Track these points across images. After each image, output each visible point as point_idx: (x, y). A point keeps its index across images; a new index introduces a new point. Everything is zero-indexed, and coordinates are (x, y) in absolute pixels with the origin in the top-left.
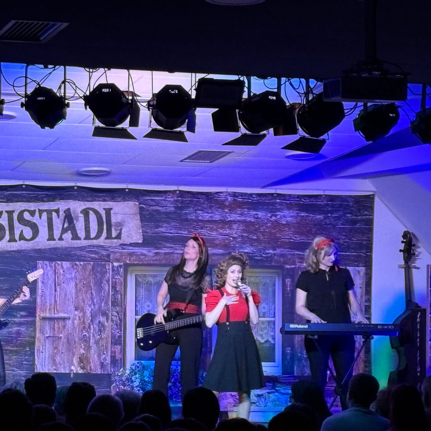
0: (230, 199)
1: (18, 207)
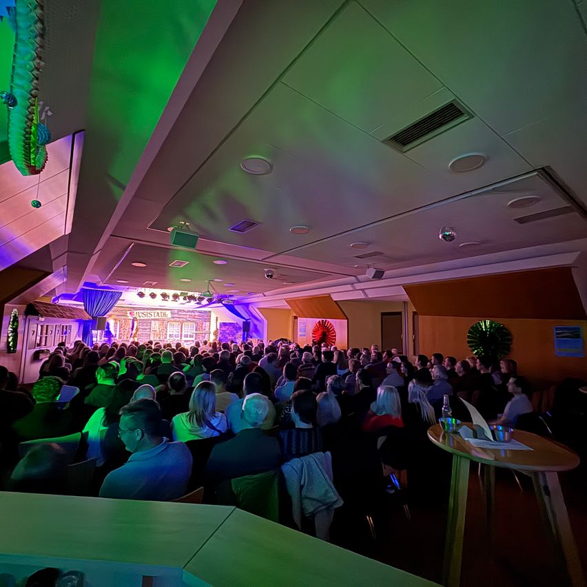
1: (148, 311)
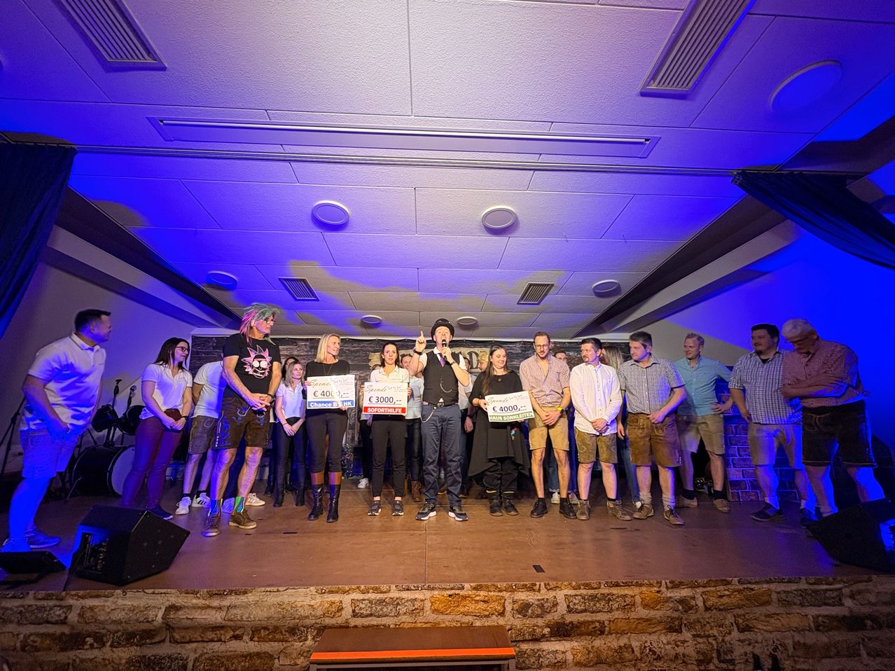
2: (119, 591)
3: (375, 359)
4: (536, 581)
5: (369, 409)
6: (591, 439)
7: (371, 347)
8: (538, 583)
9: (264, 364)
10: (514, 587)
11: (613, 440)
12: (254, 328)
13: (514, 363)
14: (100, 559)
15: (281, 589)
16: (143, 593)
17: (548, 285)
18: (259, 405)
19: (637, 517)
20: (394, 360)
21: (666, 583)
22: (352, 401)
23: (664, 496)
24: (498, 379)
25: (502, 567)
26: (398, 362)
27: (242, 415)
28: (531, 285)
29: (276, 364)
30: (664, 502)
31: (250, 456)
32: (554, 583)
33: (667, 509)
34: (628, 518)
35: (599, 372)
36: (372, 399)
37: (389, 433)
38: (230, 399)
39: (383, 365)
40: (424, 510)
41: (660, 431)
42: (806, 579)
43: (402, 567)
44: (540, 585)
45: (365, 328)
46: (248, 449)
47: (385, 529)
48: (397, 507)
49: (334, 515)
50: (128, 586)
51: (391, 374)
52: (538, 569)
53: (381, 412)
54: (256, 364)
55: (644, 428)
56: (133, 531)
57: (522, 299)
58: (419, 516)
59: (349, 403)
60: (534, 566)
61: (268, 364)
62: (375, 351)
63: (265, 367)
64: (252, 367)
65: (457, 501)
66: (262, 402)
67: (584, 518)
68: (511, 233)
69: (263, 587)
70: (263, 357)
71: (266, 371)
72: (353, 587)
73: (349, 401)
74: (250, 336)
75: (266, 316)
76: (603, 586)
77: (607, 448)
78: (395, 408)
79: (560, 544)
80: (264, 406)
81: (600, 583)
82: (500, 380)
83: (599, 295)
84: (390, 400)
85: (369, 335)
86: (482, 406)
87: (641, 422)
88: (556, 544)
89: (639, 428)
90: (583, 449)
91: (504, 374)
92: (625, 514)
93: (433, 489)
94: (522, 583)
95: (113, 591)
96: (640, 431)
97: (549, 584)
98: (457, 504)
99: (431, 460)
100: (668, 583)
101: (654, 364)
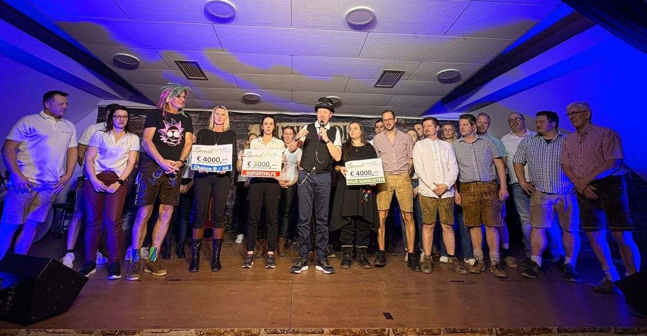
0: (403, 122)
2: (24, 330)
3: (255, 129)
4: (386, 327)
5: (247, 172)
6: (432, 203)
7: (250, 119)
8: (387, 329)
9: (177, 134)
10: (367, 332)
11: (450, 204)
12: (170, 104)
13: (370, 136)
14: (9, 302)
15: (165, 330)
16: (44, 332)
17: (400, 72)
18: (171, 169)
19: (473, 271)
20: (271, 131)
21: (496, 330)
22: (230, 166)
23: (491, 253)
24: (356, 149)
25: (356, 314)
26: (275, 134)
27: (156, 177)
28: (385, 72)
29: (188, 134)
30: (491, 258)
31: (163, 212)
32: (401, 329)
33: (493, 264)
34: (465, 272)
35: (437, 145)
36: (250, 164)
37: (264, 195)
38: (147, 163)
39: (262, 135)
40: (297, 264)
41: (488, 196)
42: (615, 329)
43: (271, 312)
44: (389, 331)
45: (246, 104)
46: (161, 206)
47: (257, 279)
48: (270, 261)
49: (216, 265)
50: (33, 325)
51: (268, 144)
52: (388, 316)
53: (258, 175)
54: (170, 134)
55: (475, 195)
56: (39, 276)
57: (379, 83)
58: (293, 269)
59: (227, 168)
60: (384, 314)
61: (181, 134)
62: (254, 123)
63: (177, 136)
64: (167, 137)
65: (324, 256)
66: (173, 167)
67: (427, 272)
68: (370, 29)
69: (149, 328)
70: (176, 128)
71: (179, 140)
72: (228, 330)
73: (227, 166)
74: (166, 110)
75: (178, 93)
76: (442, 333)
77: (446, 211)
78: (270, 172)
79: (406, 294)
80: (174, 170)
81: (440, 330)
82: (357, 151)
83: (443, 81)
84: (267, 164)
85: (249, 109)
86: (342, 172)
87: (472, 189)
88: (404, 294)
89: (471, 195)
90: (426, 212)
91: (361, 146)
92: (462, 269)
93: (306, 244)
94: (373, 329)
95: (18, 330)
96: (472, 197)
97: (396, 330)
98: (324, 258)
99: (304, 219)
100: (498, 331)
101: (478, 139)
